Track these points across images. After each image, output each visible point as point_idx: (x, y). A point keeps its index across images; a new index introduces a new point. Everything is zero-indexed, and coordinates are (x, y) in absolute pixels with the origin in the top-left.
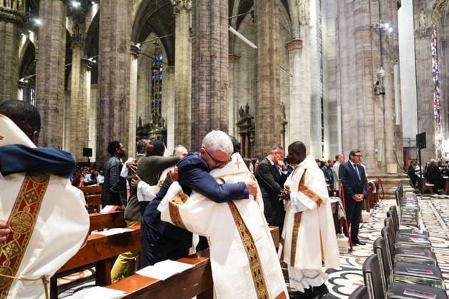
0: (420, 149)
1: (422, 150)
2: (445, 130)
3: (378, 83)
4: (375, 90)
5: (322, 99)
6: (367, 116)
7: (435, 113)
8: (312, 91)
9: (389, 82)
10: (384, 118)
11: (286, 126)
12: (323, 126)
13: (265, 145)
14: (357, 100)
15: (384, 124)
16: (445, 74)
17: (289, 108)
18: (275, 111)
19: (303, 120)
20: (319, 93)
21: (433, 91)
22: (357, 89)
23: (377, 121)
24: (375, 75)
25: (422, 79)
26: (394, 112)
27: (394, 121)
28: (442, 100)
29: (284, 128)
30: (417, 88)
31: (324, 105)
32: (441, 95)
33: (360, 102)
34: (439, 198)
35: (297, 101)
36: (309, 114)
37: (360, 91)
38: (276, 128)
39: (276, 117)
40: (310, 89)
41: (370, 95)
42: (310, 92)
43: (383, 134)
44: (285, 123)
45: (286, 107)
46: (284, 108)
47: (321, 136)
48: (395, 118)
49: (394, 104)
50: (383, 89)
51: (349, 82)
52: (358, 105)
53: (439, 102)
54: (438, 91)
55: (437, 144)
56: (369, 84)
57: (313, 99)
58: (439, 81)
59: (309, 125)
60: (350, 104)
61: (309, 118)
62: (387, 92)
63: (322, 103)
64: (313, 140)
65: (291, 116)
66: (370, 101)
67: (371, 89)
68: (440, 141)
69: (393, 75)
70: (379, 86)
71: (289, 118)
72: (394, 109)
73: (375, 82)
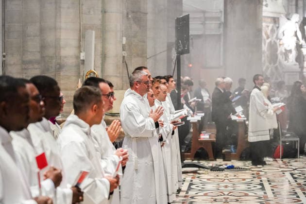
43: (99, 15)
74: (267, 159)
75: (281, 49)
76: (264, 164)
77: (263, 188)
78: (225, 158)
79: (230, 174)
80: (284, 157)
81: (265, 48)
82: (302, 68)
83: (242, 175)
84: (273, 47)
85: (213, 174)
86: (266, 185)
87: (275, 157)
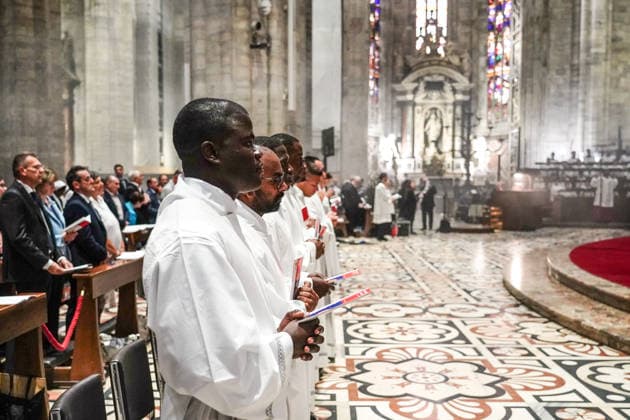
0: (326, 156)
1: (329, 159)
2: (386, 119)
3: (259, 26)
4: (254, 39)
5: (160, 36)
6: (239, 90)
7: (372, 84)
8: (138, 14)
9: (279, 26)
10: (269, 96)
11: (75, 91)
12: (161, 96)
13: (23, 134)
14: (222, 55)
15: (269, 107)
16: (390, 10)
17: (83, 50)
18: (48, 54)
19: (115, 80)
20: (153, 20)
21: (369, 43)
22: (221, 33)
23: (255, 101)
24: (255, 9)
25: (351, 16)
26: (286, 85)
27: (286, 102)
28: (383, 60)
29: (71, 94)
30: (344, 32)
31: (164, 50)
32: (383, 49)
33: (227, 59)
34: (352, 243)
35: (103, 33)
36: (131, 66)
37: (227, 36)
38: (50, 95)
39: (49, 69)
40: (133, 8)
41: (245, 48)
42: (132, 16)
43: (266, 127)
44: (74, 84)
45: (76, 46)
46: (71, 47)
47: (158, 118)
48: (287, 97)
49: (286, 70)
50: (269, 38)
51: (207, 16)
52: (222, 66)
53: (379, 63)
54: (378, 43)
55: (371, 143)
56: (242, 25)
57: (140, 30)
58: (381, 24)
59: (130, 91)
60: (208, 62)
61: (130, 75)
62: (276, 44)
63: (160, 44)
64: (140, 127)
65: (88, 68)
66: (244, 59)
67: (246, 36)
68: (377, 139)
69: (286, 12)
70: (261, 32)
71: (84, 71)
72: (286, 78)
73: (254, 24)
74: (388, 237)
75: (381, 160)
76: (386, 240)
77: (393, 257)
78: (356, 235)
79: (365, 247)
80: (399, 235)
81: (370, 158)
82: (396, 173)
83: (373, 247)
84: (375, 159)
85: (351, 247)
86: (395, 254)
87: (393, 235)
